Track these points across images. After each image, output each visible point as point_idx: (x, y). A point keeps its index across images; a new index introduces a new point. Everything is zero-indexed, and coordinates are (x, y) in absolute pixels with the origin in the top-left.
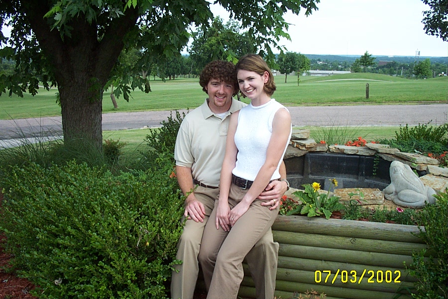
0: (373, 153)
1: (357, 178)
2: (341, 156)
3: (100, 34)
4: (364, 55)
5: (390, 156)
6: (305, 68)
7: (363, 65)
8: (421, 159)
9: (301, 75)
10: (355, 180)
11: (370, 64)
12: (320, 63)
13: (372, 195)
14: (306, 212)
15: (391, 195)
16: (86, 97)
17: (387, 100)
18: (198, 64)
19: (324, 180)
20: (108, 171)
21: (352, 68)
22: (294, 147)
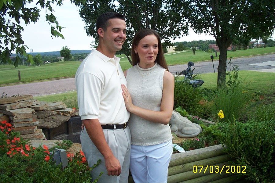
15: (175, 132)
17: (32, 80)
22: (60, 115)
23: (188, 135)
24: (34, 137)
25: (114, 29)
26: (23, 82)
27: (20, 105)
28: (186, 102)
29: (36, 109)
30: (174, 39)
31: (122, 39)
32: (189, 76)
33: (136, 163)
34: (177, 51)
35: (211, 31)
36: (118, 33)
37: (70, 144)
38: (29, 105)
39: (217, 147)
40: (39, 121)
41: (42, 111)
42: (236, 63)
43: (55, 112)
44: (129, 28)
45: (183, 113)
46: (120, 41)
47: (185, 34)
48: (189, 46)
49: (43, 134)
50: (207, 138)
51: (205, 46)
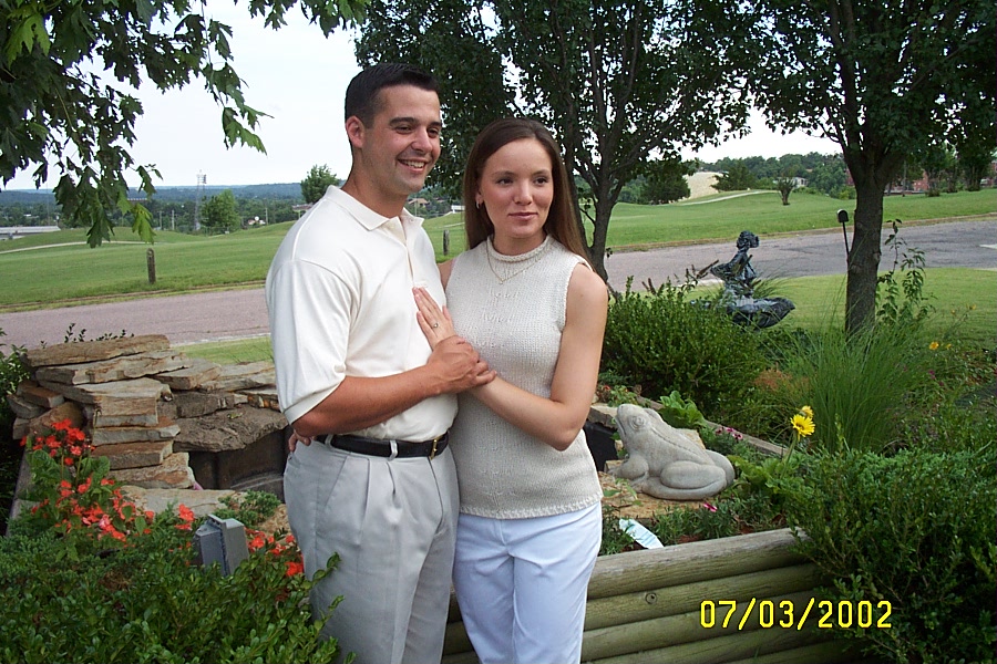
15: (639, 480)
17: (196, 282)
22: (259, 408)
23: (685, 491)
24: (154, 479)
25: (395, 121)
26: (164, 289)
27: (120, 369)
28: (708, 377)
29: (177, 385)
30: (696, 149)
31: (423, 155)
32: (742, 282)
33: (475, 578)
34: (724, 192)
35: (828, 123)
36: (409, 136)
37: (271, 504)
38: (153, 370)
39: (780, 535)
40: (181, 427)
41: (197, 393)
42: (934, 242)
43: (240, 398)
44: (533, 105)
45: (685, 416)
46: (415, 161)
47: (735, 132)
48: (769, 174)
49: (190, 470)
50: (749, 505)
51: (829, 175)
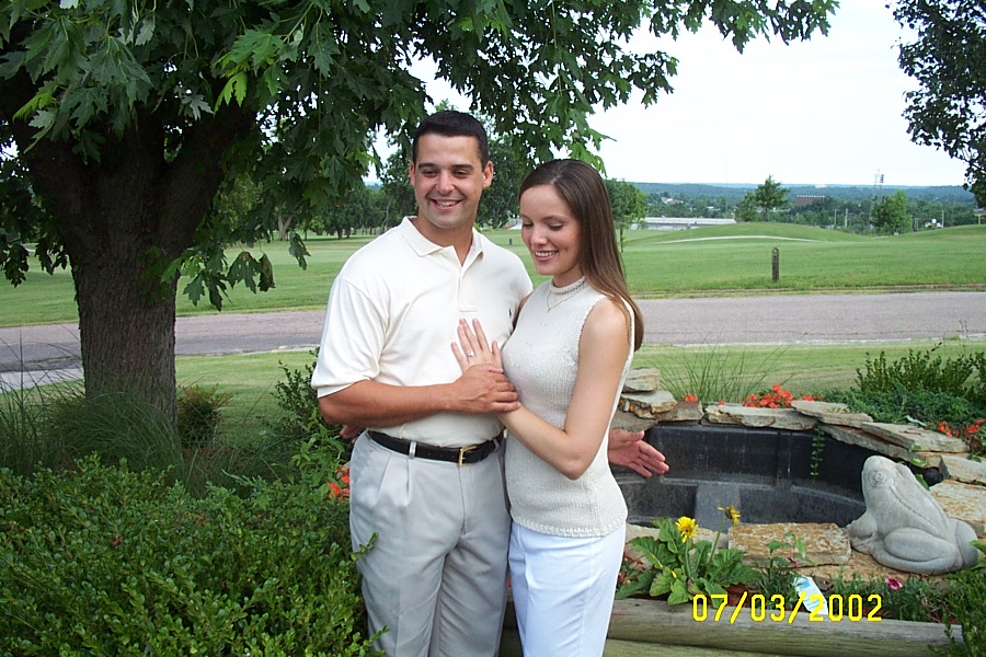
0: (809, 425)
1: (773, 484)
2: (736, 431)
3: (172, 147)
4: (763, 183)
5: (849, 431)
6: (636, 212)
7: (763, 205)
8: (925, 440)
9: (627, 228)
10: (769, 488)
11: (778, 204)
12: (667, 201)
13: (822, 542)
14: (664, 592)
15: (867, 540)
16: (138, 291)
17: (818, 283)
18: (401, 204)
19: (696, 488)
20: (177, 484)
21: (737, 213)
26: (786, 288)
31: (446, 195)
36: (435, 179)
46: (442, 200)
